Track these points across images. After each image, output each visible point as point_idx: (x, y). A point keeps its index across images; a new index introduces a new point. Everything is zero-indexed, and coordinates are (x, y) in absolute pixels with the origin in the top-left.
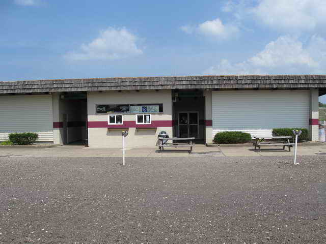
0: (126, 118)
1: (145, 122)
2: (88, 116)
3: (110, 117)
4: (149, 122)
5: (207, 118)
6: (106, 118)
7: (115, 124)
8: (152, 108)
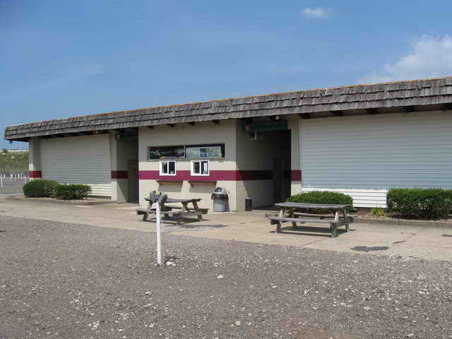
0: (180, 166)
1: (202, 173)
2: (140, 163)
3: (163, 164)
4: (207, 173)
5: (293, 168)
6: (157, 166)
7: (167, 174)
8: (212, 151)
